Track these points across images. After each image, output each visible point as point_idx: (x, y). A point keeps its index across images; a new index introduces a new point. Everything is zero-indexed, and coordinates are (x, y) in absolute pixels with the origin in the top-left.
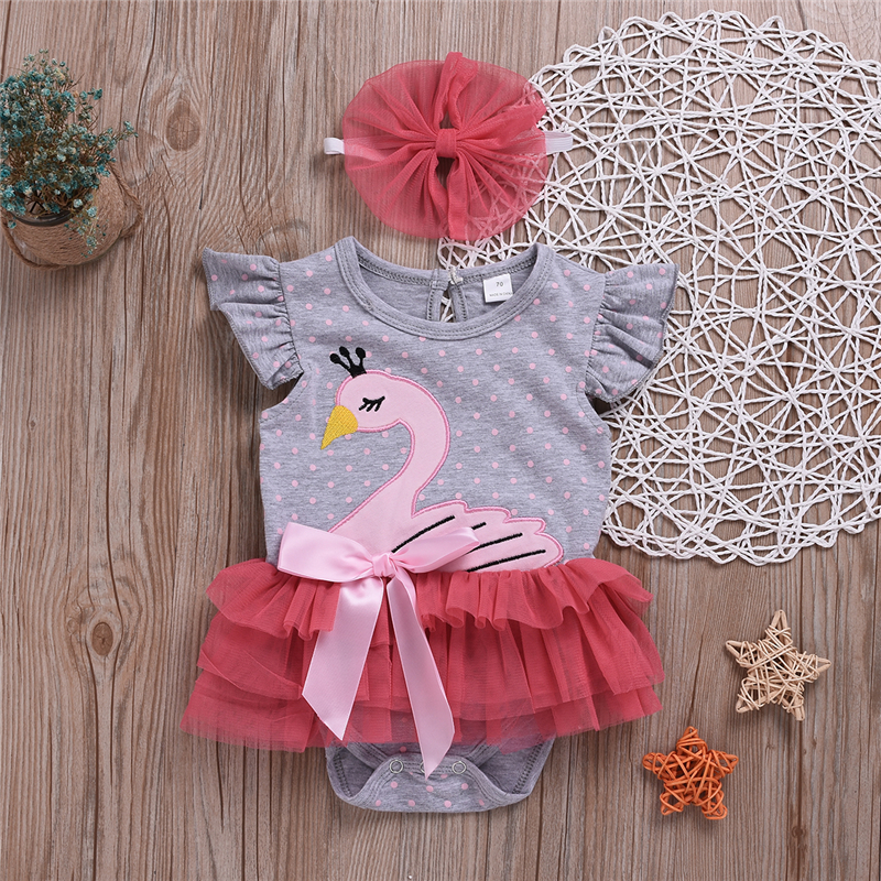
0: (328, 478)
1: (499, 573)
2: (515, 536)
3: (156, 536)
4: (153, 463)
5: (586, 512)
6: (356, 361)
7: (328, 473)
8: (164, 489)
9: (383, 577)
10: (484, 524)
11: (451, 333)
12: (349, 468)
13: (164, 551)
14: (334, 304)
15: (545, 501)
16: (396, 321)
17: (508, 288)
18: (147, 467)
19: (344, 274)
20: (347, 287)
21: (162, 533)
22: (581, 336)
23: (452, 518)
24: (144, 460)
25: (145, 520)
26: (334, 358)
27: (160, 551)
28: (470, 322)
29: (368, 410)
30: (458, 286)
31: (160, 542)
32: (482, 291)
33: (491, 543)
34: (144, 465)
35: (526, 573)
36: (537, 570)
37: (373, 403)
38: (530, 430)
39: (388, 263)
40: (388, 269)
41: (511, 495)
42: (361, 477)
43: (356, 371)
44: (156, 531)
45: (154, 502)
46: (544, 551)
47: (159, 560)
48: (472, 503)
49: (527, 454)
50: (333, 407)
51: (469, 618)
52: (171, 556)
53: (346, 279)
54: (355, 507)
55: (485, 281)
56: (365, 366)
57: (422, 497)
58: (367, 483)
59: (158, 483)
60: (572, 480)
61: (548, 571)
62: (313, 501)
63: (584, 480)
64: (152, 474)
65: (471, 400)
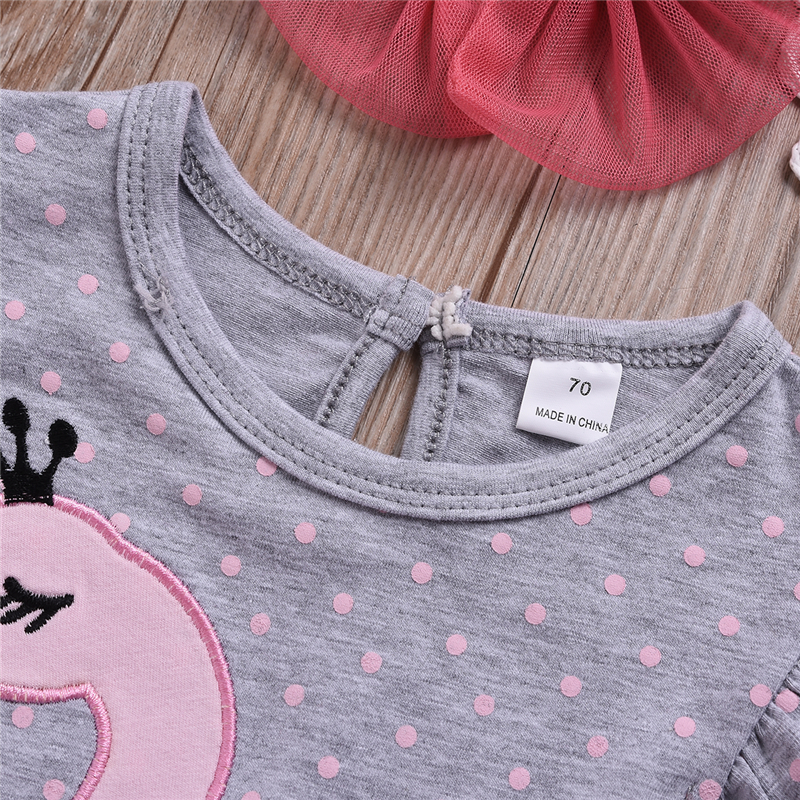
6: (41, 459)
11: (360, 481)
14: (59, 260)
16: (215, 382)
17: (601, 406)
19: (122, 178)
20: (116, 222)
22: (766, 636)
28: (436, 471)
30: (453, 344)
32: (516, 385)
39: (267, 210)
40: (259, 226)
53: (123, 196)
55: (537, 363)
56: (60, 479)
65: (333, 709)
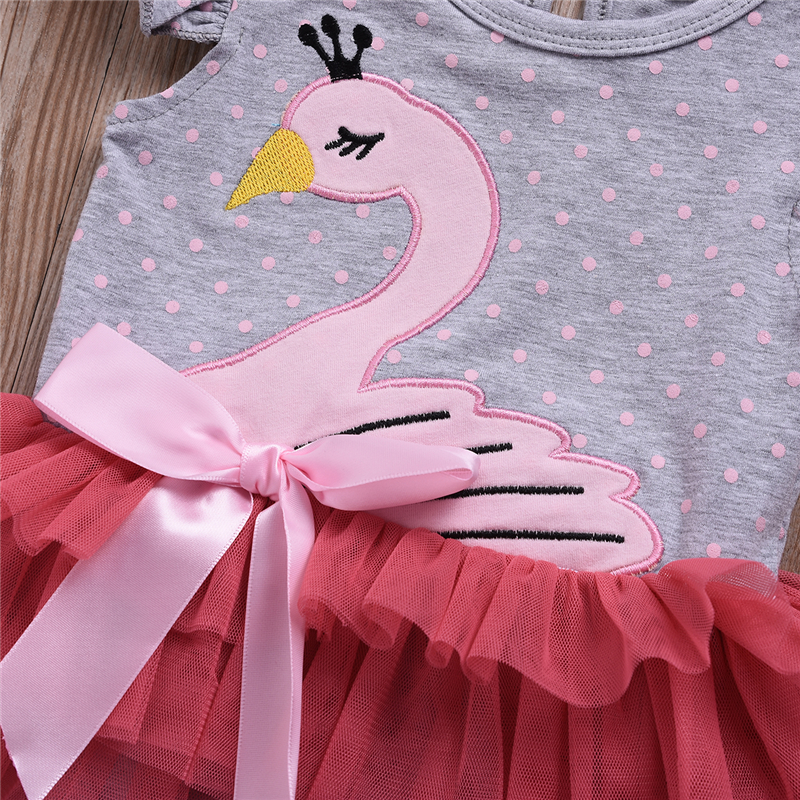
0: (220, 274)
1: (509, 558)
2: (566, 490)
3: (27, 194)
4: (53, 53)
5: (732, 474)
6: (349, 50)
7: (224, 263)
8: (63, 106)
9: (257, 496)
10: (509, 447)
12: (269, 262)
13: (34, 227)
15: (652, 435)
18: (40, 59)
21: (40, 190)
23: (444, 415)
24: (38, 43)
25: (12, 159)
26: (307, 35)
27: (29, 224)
29: (341, 154)
31: (31, 207)
33: (512, 490)
34: (35, 53)
35: (567, 575)
36: (593, 577)
37: (356, 141)
38: (665, 280)
41: (582, 406)
42: (288, 286)
43: (344, 69)
44: (29, 186)
45: (39, 127)
46: (620, 540)
47: (21, 243)
48: (495, 397)
49: (644, 328)
50: (274, 130)
51: (415, 637)
52: (47, 239)
54: (253, 344)
57: (394, 356)
58: (293, 300)
59: (54, 91)
60: (720, 399)
61: (619, 583)
62: (173, 306)
63: (747, 404)
64: (48, 71)
